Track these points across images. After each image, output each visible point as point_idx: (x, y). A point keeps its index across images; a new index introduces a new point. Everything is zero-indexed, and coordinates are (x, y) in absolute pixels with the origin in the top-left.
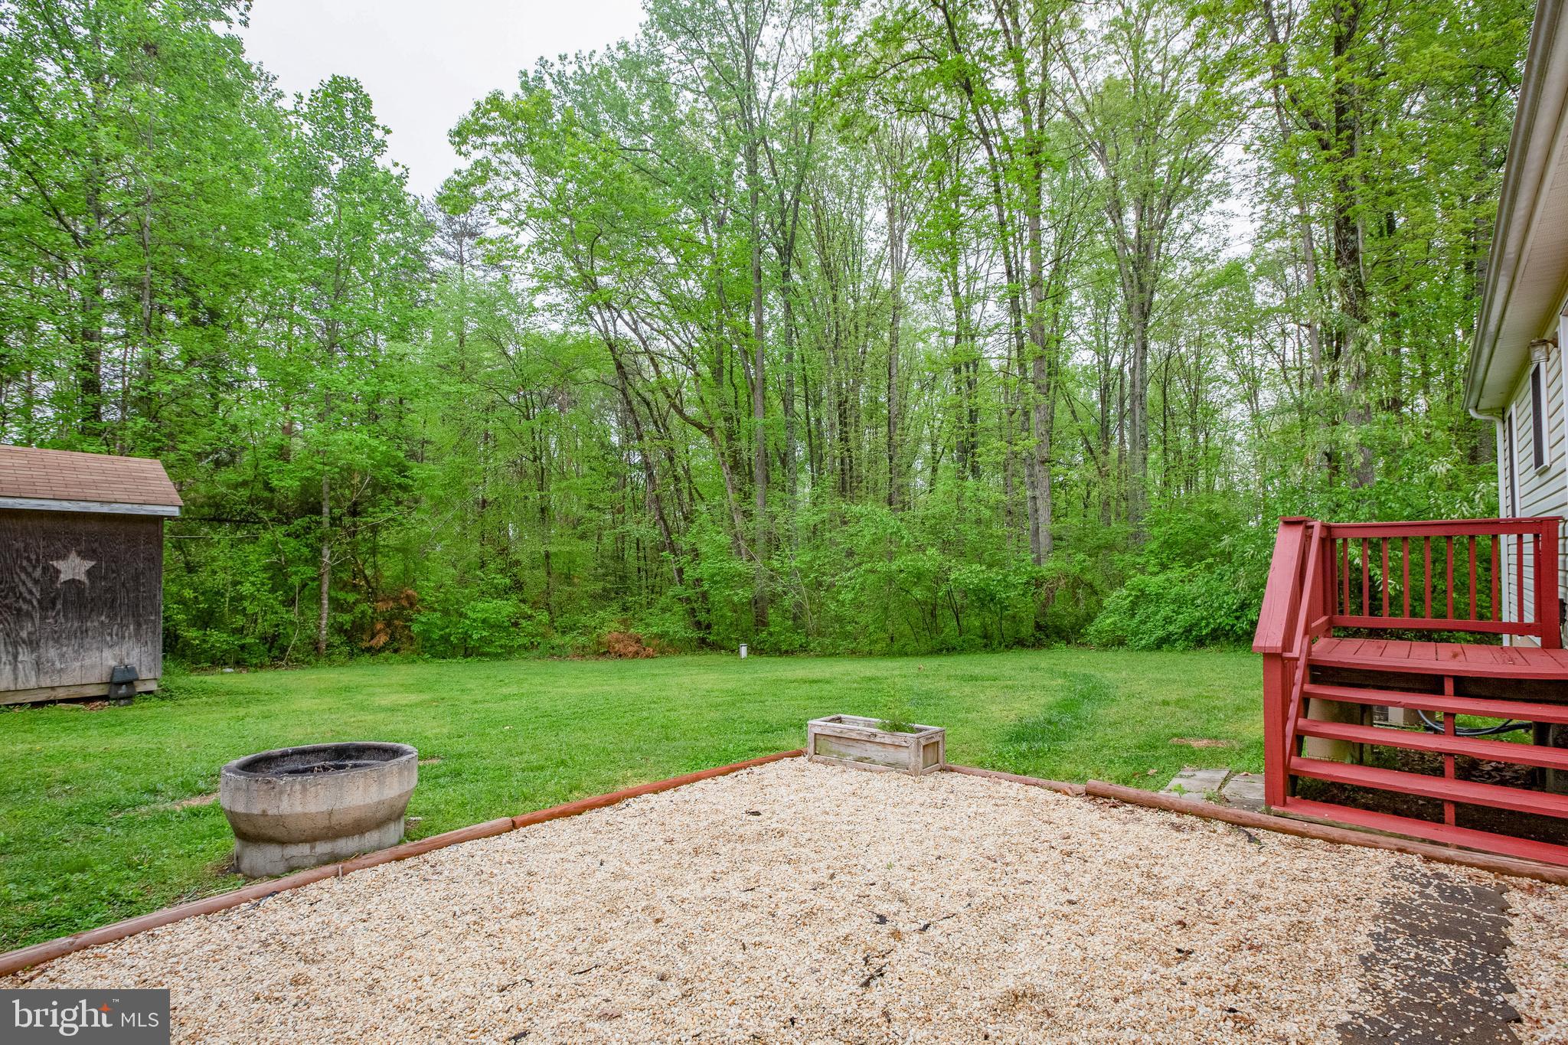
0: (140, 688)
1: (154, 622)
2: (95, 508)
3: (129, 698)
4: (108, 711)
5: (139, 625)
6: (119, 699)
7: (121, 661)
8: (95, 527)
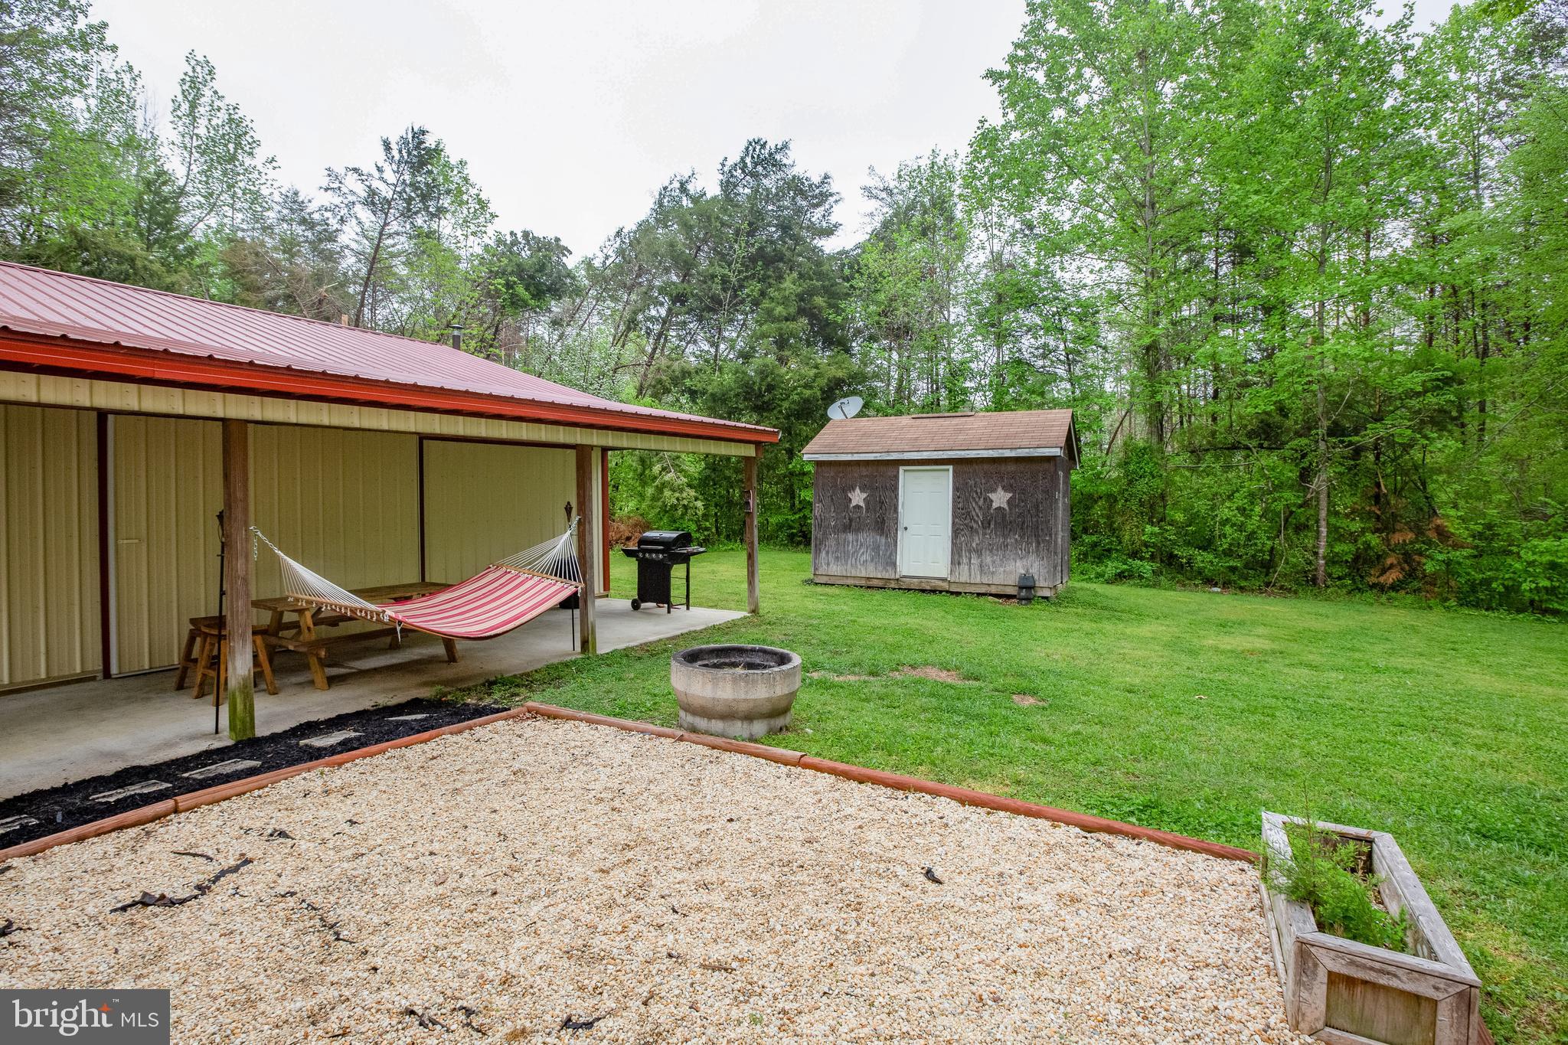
0: (1040, 593)
1: (1048, 541)
2: (1008, 454)
3: (1028, 600)
4: (1012, 607)
5: (1038, 543)
6: (1021, 599)
7: (1027, 571)
8: (1012, 468)
